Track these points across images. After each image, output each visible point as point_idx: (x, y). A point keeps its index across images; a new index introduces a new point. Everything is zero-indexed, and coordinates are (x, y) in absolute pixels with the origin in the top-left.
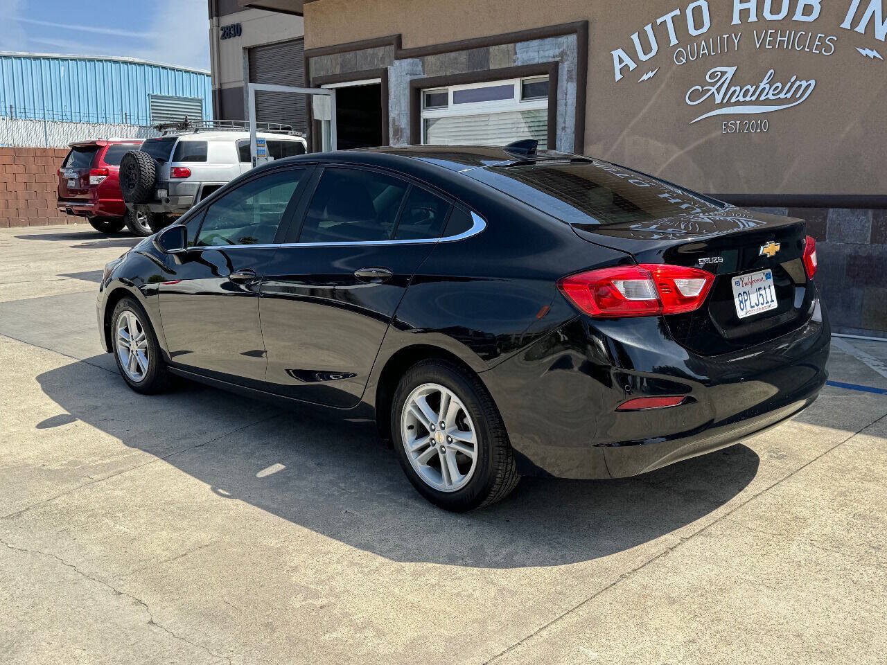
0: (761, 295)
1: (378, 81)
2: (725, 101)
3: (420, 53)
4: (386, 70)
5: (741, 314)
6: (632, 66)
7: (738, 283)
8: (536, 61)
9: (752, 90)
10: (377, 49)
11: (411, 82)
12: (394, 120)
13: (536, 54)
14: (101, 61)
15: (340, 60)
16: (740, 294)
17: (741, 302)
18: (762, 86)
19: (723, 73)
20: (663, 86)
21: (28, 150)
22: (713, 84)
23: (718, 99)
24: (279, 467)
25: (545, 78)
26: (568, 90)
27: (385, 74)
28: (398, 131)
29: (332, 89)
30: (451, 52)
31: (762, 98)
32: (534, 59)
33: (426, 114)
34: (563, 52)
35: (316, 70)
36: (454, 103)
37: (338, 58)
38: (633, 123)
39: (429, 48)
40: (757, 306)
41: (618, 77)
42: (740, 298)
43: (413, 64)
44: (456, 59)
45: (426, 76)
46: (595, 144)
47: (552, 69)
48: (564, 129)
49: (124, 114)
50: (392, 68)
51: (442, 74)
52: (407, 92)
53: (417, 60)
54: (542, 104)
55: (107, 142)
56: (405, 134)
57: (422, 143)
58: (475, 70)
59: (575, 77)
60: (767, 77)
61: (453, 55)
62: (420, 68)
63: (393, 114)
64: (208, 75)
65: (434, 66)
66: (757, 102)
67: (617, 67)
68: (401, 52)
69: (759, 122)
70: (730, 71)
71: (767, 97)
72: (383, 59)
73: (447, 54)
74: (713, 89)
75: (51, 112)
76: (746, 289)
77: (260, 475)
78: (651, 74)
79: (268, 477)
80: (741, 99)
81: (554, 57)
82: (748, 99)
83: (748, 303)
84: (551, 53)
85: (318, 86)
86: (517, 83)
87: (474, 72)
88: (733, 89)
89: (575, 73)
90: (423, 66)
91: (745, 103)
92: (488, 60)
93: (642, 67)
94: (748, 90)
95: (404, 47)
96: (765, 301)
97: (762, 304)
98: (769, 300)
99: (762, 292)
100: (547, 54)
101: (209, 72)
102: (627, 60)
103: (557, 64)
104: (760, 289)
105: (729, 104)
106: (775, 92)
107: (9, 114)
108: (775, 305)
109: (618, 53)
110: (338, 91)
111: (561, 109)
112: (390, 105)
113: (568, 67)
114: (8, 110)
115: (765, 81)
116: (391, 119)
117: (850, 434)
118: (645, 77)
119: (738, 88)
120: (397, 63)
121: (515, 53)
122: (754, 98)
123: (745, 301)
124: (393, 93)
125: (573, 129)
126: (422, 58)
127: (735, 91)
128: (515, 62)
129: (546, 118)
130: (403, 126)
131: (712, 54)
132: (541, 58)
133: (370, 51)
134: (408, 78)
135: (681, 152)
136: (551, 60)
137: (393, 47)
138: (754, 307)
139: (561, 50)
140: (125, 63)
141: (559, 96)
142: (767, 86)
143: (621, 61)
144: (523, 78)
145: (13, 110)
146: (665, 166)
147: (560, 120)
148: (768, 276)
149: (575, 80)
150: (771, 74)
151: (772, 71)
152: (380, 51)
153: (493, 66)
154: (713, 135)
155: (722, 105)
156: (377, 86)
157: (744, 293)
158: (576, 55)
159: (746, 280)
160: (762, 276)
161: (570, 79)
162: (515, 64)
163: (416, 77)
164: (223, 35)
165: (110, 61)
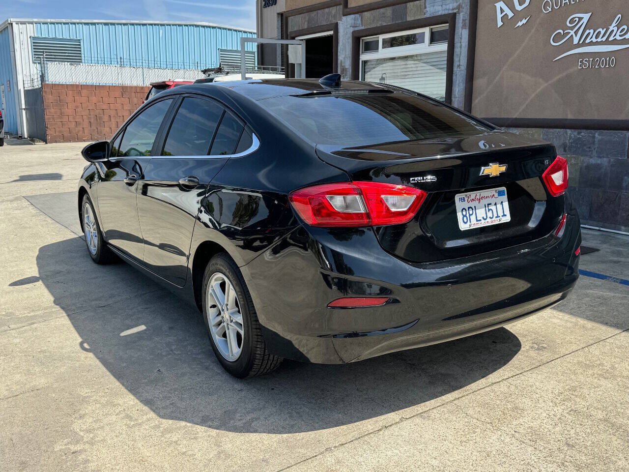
0: (489, 210)
1: (331, 33)
2: (581, 42)
3: (360, 10)
4: (337, 24)
5: (463, 227)
6: (511, 15)
7: (463, 200)
8: (440, 13)
9: (603, 32)
10: (332, 8)
11: (354, 32)
12: (341, 62)
13: (440, 7)
14: (187, 25)
15: (307, 18)
16: (464, 209)
17: (464, 216)
18: (611, 28)
19: (580, 19)
20: (533, 31)
21: (131, 87)
22: (572, 28)
23: (576, 41)
24: (143, 328)
25: (445, 26)
26: (462, 35)
27: (335, 27)
28: (344, 70)
29: (302, 40)
30: (381, 8)
31: (611, 39)
32: (438, 11)
33: (364, 57)
34: (459, 5)
35: (292, 26)
36: (383, 48)
37: (306, 16)
38: (510, 60)
39: (365, 6)
40: (485, 220)
41: (500, 23)
42: (464, 213)
43: (355, 19)
44: (384, 13)
45: (363, 28)
46: (481, 77)
47: (451, 19)
48: (459, 66)
49: (196, 62)
50: (341, 22)
51: (374, 26)
52: (350, 41)
53: (357, 15)
54: (443, 47)
55: (173, 82)
56: (348, 73)
57: (360, 80)
58: (397, 22)
59: (468, 24)
60: (616, 20)
61: (382, 10)
62: (359, 22)
63: (341, 58)
64: (254, 34)
65: (369, 20)
66: (607, 42)
67: (499, 16)
68: (347, 10)
69: (608, 59)
70: (586, 17)
71: (614, 38)
72: (335, 16)
73: (378, 10)
74: (572, 33)
75: (147, 62)
76: (472, 204)
77: (123, 334)
78: (524, 21)
79: (126, 336)
80: (594, 40)
81: (453, 9)
82: (599, 40)
83: (473, 217)
84: (451, 6)
85: (293, 38)
86: (426, 31)
87: (396, 23)
88: (587, 32)
89: (467, 22)
90: (362, 20)
91: (597, 43)
92: (406, 15)
93: (518, 15)
94: (600, 32)
95: (349, 6)
96: (495, 215)
97: (491, 218)
98: (501, 215)
99: (493, 207)
100: (448, 7)
101: (256, 32)
102: (507, 11)
103: (455, 14)
104: (489, 204)
105: (584, 44)
106: (621, 34)
107: (119, 63)
108: (508, 219)
109: (500, 5)
110: (308, 41)
111: (457, 50)
112: (339, 50)
113: (463, 17)
114: (119, 60)
115: (614, 24)
116: (339, 62)
117: (617, 331)
118: (520, 24)
119: (592, 31)
120: (344, 18)
121: (425, 8)
122: (604, 39)
123: (470, 215)
124: (341, 41)
125: (465, 67)
126: (361, 14)
127: (589, 33)
128: (425, 14)
129: (446, 59)
130: (347, 67)
131: (572, 3)
132: (444, 10)
133: (327, 10)
134: (352, 30)
135: (546, 85)
136: (450, 12)
137: (341, 7)
139: (458, 4)
140: (203, 27)
141: (456, 40)
142: (616, 29)
143: (502, 11)
144: (432, 27)
145: (122, 60)
146: (533, 95)
147: (456, 59)
148: (501, 194)
149: (468, 27)
150: (619, 18)
151: (620, 15)
152: (333, 10)
153: (410, 18)
154: (572, 70)
155: (579, 45)
156: (330, 37)
157: (469, 208)
158: (468, 7)
159: (473, 197)
160: (493, 193)
161: (464, 27)
162: (425, 16)
163: (356, 29)
164: (265, 5)
165: (193, 25)
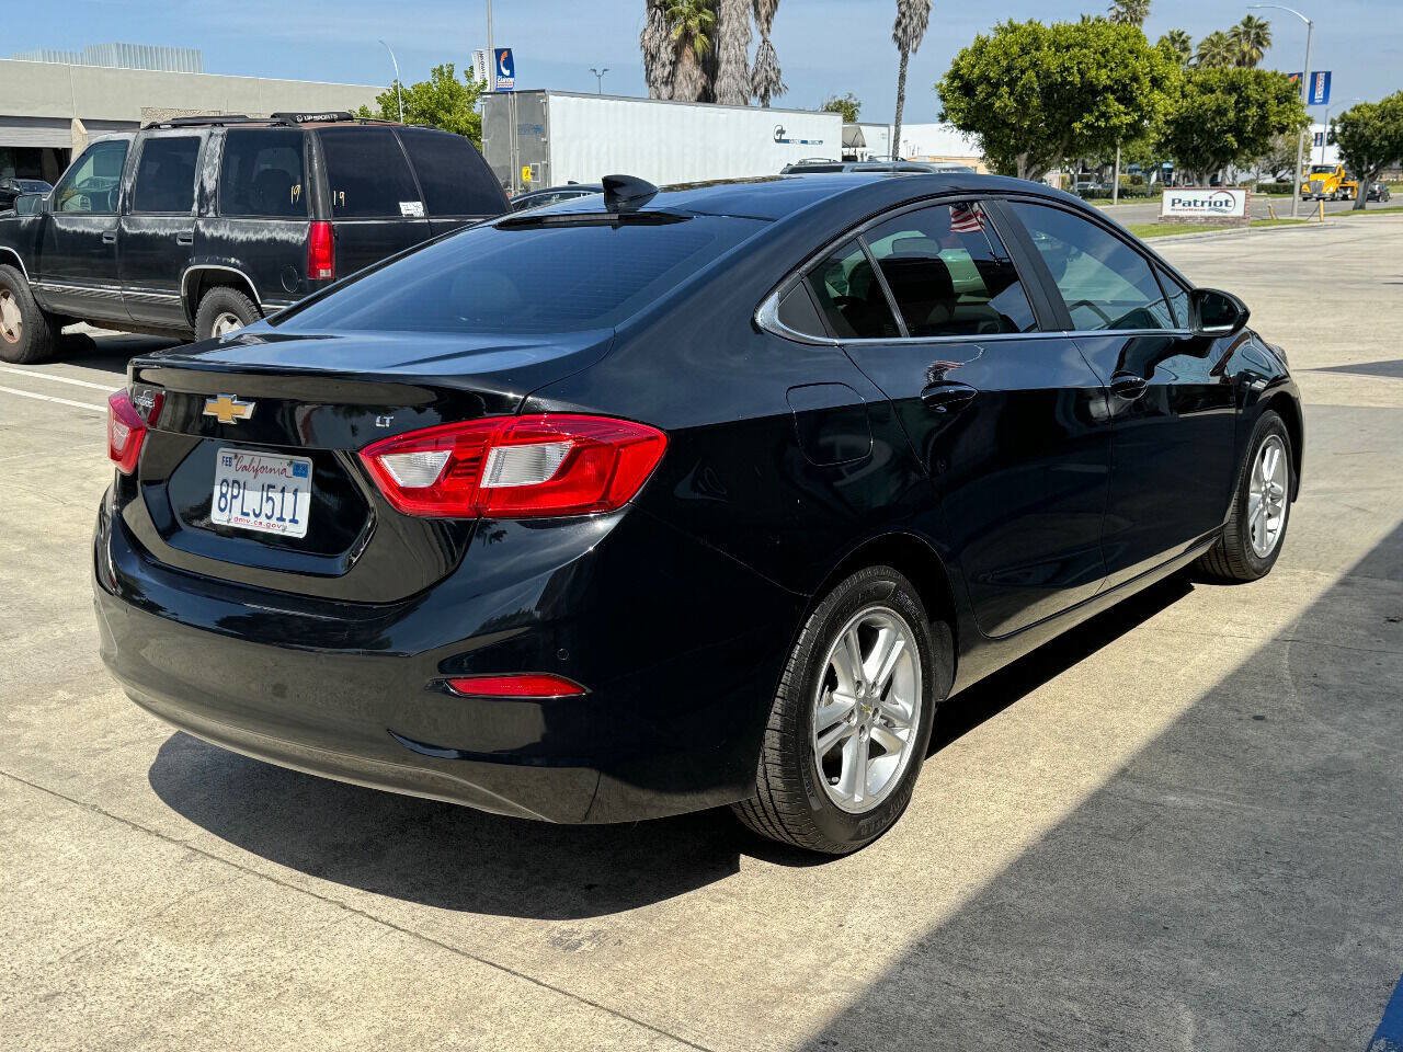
0: (269, 499)
5: (219, 518)
7: (228, 462)
16: (225, 481)
17: (223, 495)
40: (257, 516)
42: (225, 489)
76: (242, 476)
83: (237, 503)
96: (277, 514)
97: (269, 518)
98: (288, 516)
99: (276, 496)
104: (271, 487)
108: (300, 530)
123: (234, 497)
138: (248, 515)
148: (299, 471)
157: (234, 482)
159: (246, 461)
160: (285, 464)
